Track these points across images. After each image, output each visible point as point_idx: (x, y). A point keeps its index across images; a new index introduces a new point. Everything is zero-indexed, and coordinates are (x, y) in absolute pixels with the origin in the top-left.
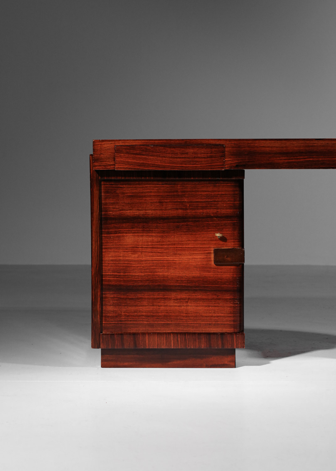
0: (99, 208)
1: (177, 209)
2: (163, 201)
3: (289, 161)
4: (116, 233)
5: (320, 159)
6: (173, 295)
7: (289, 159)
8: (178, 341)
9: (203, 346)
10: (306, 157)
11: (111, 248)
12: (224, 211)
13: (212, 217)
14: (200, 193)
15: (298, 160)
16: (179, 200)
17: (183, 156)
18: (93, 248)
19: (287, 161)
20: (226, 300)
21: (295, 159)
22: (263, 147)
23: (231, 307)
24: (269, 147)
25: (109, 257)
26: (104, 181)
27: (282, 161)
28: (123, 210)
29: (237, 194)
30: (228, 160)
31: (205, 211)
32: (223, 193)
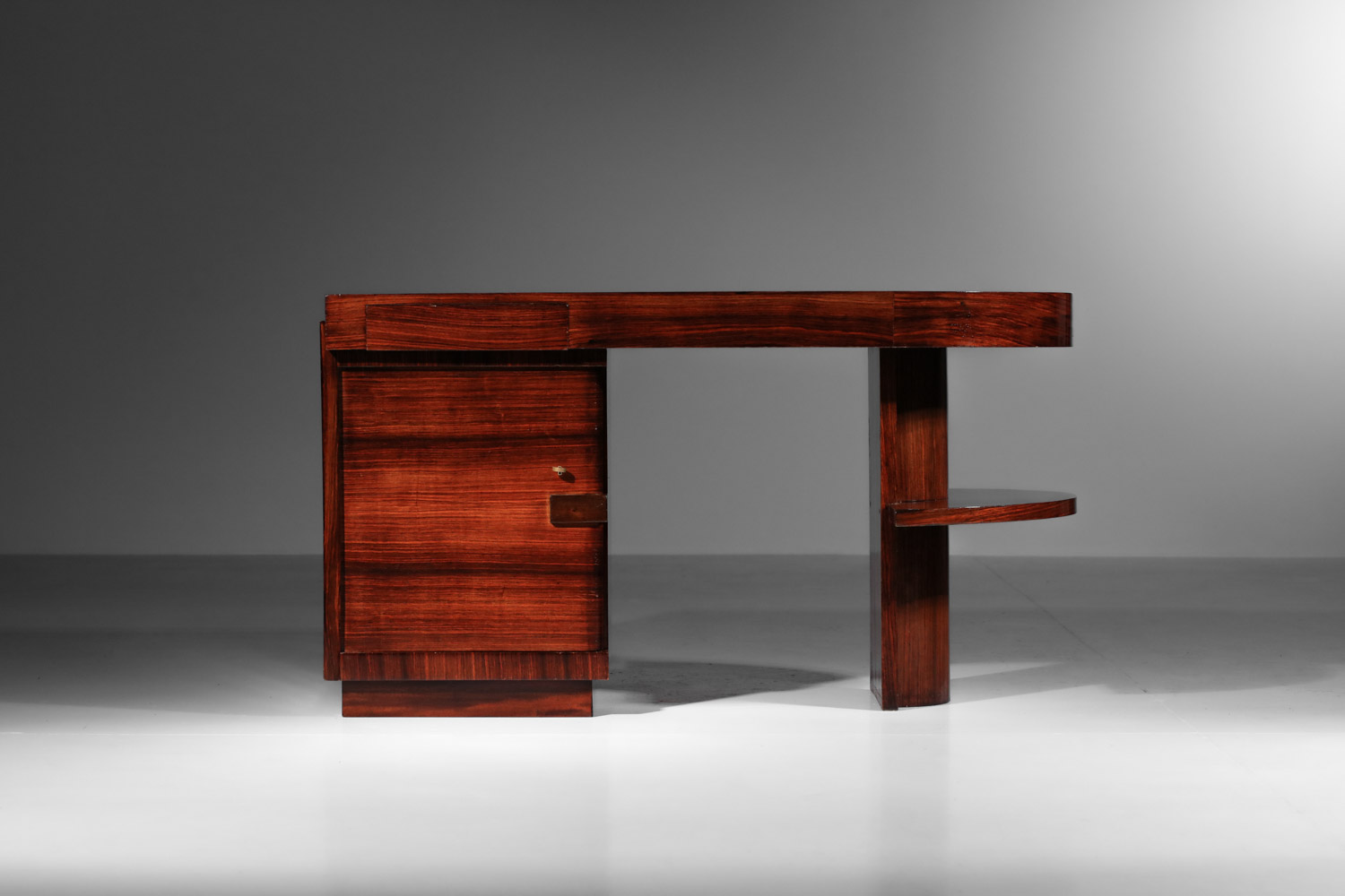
0: (338, 421)
1: (483, 422)
2: (455, 407)
3: (687, 332)
4: (369, 467)
5: (746, 329)
6: (475, 581)
7: (688, 330)
8: (484, 666)
9: (531, 676)
10: (719, 325)
11: (360, 495)
12: (569, 426)
13: (547, 437)
14: (524, 392)
15: (705, 332)
16: (485, 406)
17: (493, 324)
18: (327, 493)
19: (683, 332)
20: (574, 591)
21: (699, 329)
22: (640, 307)
23: (582, 603)
24: (649, 307)
25: (356, 510)
26: (347, 370)
27: (674, 333)
28: (382, 424)
29: (593, 394)
30: (576, 332)
31: (534, 425)
32: (567, 392)
